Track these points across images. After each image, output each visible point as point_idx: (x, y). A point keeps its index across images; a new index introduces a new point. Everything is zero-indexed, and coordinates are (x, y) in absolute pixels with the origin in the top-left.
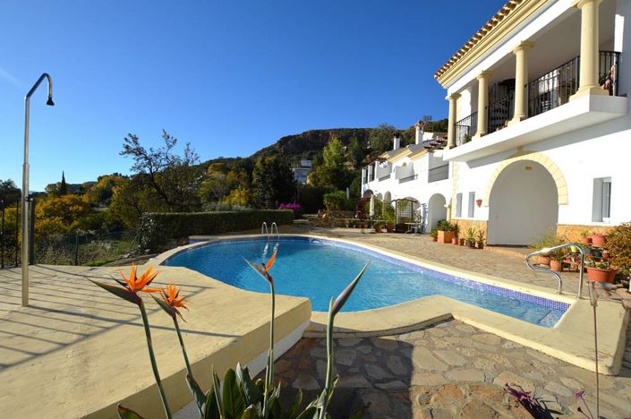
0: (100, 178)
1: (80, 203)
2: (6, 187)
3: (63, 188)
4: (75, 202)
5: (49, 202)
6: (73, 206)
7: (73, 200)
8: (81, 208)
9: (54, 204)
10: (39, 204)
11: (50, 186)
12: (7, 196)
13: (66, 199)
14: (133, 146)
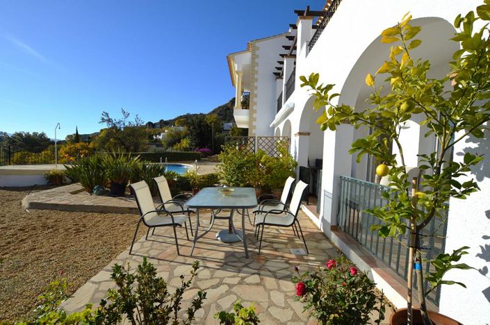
0: (102, 130)
1: (87, 148)
2: (41, 137)
3: (77, 138)
4: (84, 148)
5: (68, 147)
6: (82, 150)
7: (82, 146)
8: (87, 151)
9: (70, 149)
10: (61, 149)
11: (68, 136)
12: (42, 143)
13: (78, 145)
14: (106, 118)
